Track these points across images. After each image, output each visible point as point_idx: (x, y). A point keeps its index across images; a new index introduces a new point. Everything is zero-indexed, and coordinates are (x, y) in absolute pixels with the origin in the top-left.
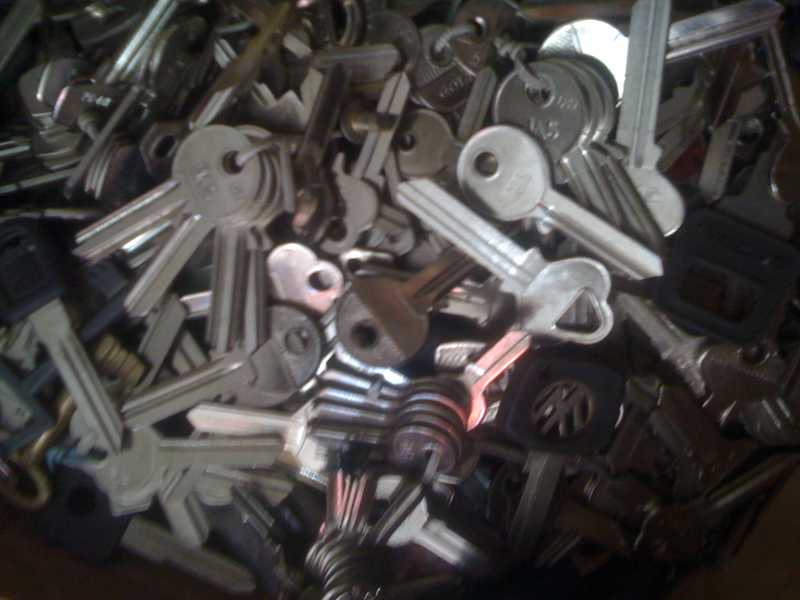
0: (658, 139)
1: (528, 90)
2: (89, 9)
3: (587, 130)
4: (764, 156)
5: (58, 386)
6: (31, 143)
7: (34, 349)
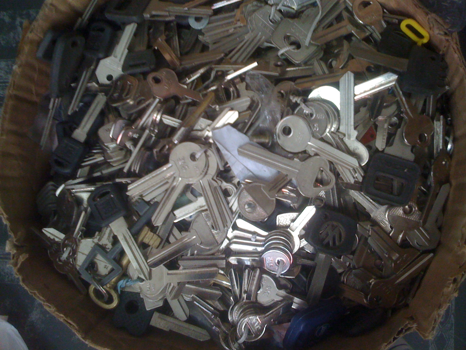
0: (355, 128)
1: (305, 114)
2: (128, 101)
3: (329, 127)
4: (399, 130)
5: (122, 253)
6: (104, 157)
7: (111, 239)
